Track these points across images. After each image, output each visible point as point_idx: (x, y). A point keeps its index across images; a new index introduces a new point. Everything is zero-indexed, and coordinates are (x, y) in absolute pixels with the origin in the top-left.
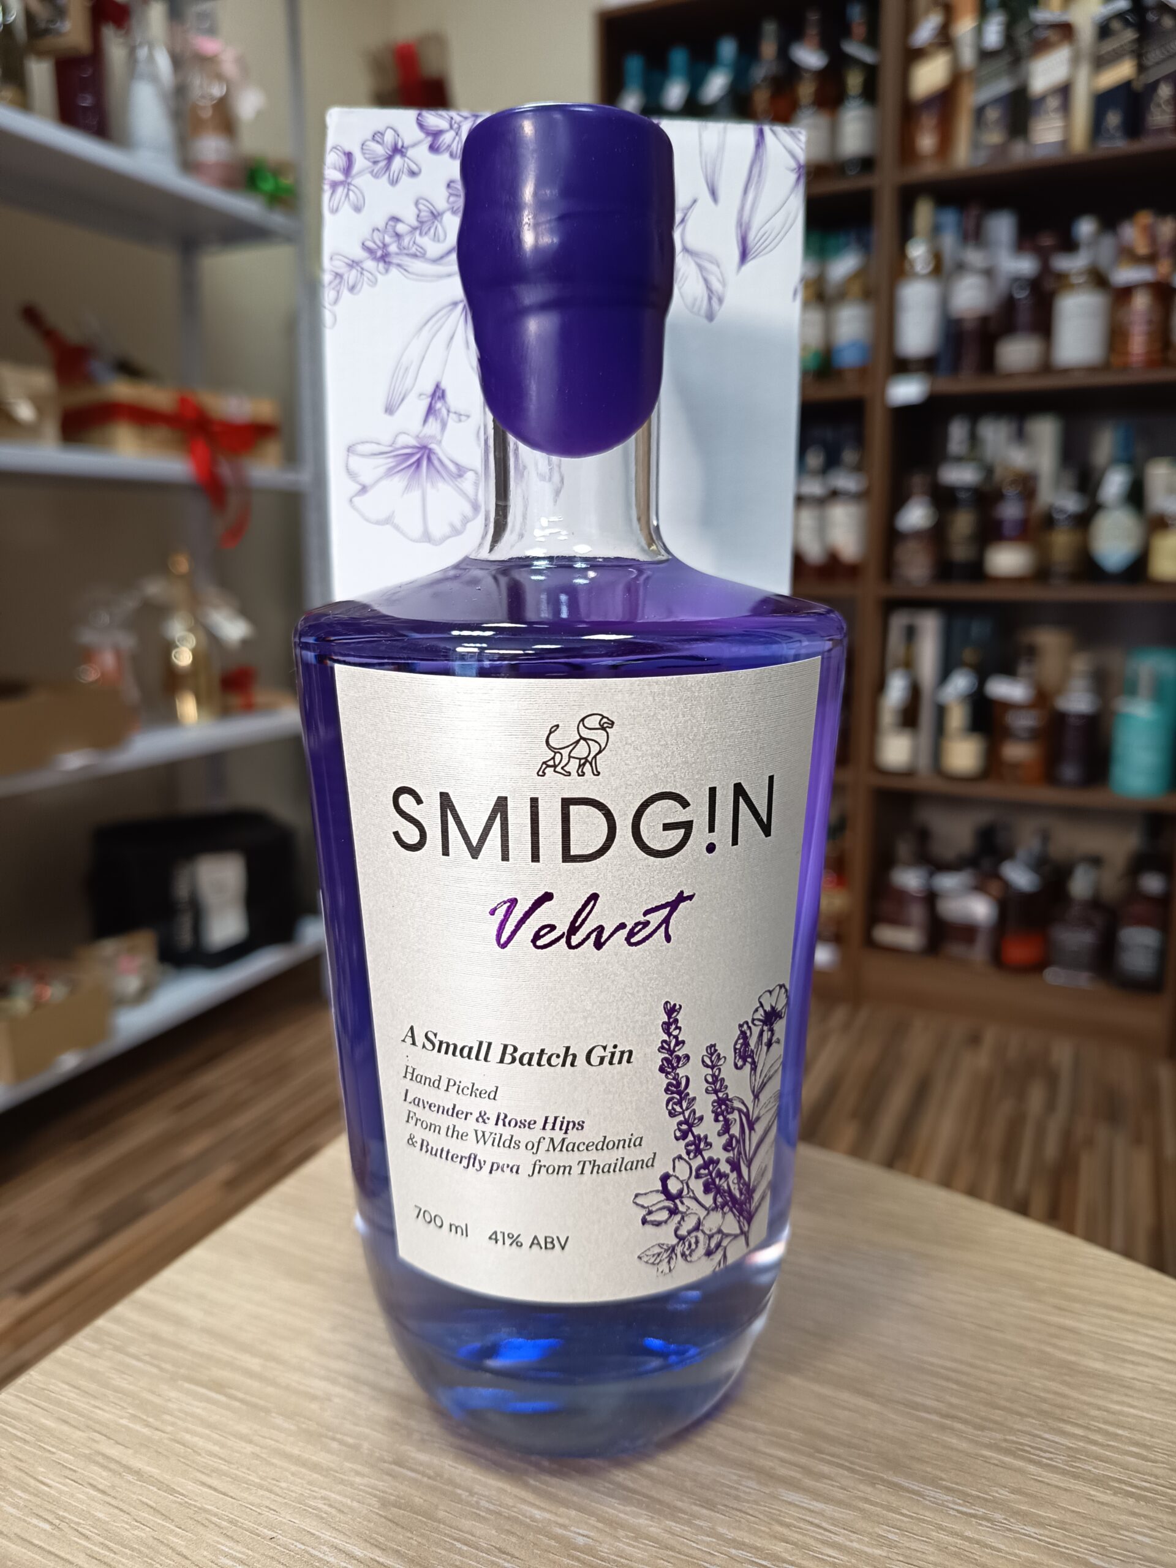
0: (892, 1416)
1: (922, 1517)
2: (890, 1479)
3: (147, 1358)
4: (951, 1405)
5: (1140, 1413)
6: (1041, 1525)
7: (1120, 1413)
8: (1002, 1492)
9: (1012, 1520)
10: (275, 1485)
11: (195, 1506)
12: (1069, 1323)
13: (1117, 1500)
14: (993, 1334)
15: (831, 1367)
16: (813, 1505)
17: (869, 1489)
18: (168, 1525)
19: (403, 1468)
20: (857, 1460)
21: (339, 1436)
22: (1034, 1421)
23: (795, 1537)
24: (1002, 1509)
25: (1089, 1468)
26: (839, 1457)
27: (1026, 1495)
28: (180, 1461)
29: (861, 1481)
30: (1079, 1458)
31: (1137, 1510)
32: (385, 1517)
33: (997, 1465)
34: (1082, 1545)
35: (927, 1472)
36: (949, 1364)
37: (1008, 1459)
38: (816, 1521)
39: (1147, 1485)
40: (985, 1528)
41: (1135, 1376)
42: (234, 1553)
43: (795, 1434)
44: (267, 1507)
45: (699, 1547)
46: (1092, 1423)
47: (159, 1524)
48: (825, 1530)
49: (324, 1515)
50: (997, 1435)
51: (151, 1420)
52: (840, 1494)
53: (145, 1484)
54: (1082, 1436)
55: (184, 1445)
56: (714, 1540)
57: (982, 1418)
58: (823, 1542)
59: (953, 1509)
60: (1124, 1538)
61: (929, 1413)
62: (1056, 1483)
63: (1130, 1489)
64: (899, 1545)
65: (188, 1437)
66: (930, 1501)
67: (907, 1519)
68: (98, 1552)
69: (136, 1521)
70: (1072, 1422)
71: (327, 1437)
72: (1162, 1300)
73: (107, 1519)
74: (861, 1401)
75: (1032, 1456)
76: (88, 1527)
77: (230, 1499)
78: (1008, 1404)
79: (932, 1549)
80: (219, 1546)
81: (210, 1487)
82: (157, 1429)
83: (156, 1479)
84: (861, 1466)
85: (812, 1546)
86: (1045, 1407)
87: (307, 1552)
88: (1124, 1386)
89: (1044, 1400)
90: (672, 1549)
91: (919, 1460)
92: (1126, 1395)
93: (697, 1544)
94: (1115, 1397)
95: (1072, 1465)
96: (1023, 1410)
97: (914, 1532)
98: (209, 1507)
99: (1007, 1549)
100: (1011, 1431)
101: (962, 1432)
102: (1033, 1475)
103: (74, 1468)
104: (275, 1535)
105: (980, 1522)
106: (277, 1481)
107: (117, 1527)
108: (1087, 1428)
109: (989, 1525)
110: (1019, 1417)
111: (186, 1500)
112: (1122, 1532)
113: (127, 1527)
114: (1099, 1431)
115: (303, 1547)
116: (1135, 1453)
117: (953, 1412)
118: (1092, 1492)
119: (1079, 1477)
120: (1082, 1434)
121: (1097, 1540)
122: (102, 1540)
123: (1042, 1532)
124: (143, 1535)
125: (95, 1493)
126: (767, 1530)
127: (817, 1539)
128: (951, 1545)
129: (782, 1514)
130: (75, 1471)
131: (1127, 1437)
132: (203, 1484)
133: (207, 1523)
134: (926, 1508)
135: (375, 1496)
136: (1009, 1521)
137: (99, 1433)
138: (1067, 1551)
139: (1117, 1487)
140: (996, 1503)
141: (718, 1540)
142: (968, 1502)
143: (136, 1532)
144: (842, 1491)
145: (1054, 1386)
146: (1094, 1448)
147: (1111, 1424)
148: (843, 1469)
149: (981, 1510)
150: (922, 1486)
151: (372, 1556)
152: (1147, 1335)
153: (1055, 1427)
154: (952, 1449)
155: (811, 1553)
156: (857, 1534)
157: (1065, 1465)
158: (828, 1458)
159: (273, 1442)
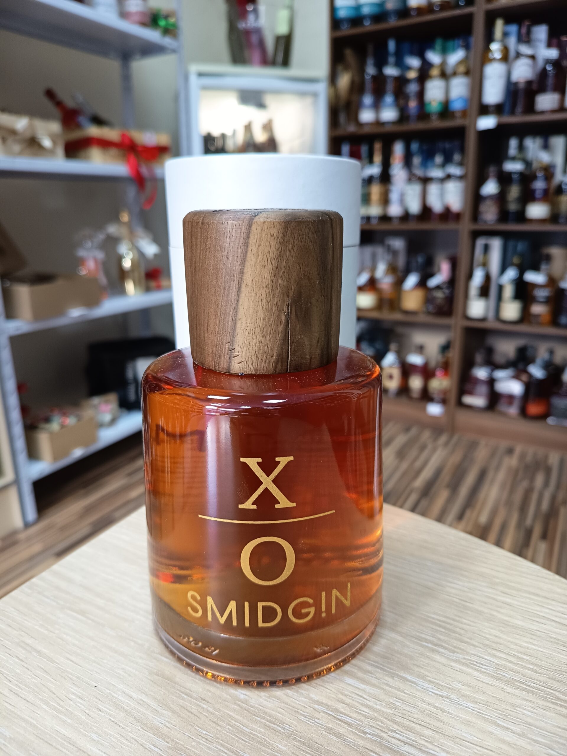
0: (408, 643)
1: (414, 695)
2: (402, 675)
3: (53, 598)
4: (439, 639)
5: (537, 648)
6: (476, 702)
7: (527, 648)
8: (458, 684)
9: (460, 699)
10: (101, 661)
11: (62, 669)
12: (508, 600)
13: (517, 692)
14: (468, 604)
16: (360, 686)
17: (390, 679)
18: (48, 677)
20: (387, 665)
21: (135, 639)
22: (481, 649)
23: (348, 701)
24: (456, 693)
25: (506, 675)
27: (469, 686)
28: (59, 647)
29: (386, 675)
30: (502, 670)
31: (526, 698)
32: (150, 680)
33: (458, 671)
34: (495, 714)
35: (421, 673)
36: (442, 619)
37: (464, 668)
38: (361, 694)
39: (535, 685)
40: (446, 702)
41: (538, 629)
42: (77, 693)
44: (95, 672)
45: (300, 703)
46: (511, 652)
47: (44, 677)
48: (364, 698)
49: (122, 677)
50: (460, 655)
51: (49, 627)
52: (375, 681)
53: (41, 658)
54: (504, 658)
55: (63, 640)
56: (308, 700)
57: (454, 647)
58: (362, 704)
59: (431, 692)
60: (517, 712)
61: (427, 643)
62: (487, 682)
63: (525, 687)
64: (400, 708)
65: (65, 636)
66: (420, 687)
67: (407, 696)
68: (14, 688)
69: (34, 675)
70: (501, 651)
71: (129, 639)
72: (559, 590)
73: (21, 673)
75: (477, 667)
76: (11, 677)
77: (79, 666)
78: (469, 640)
79: (417, 712)
80: (70, 689)
81: (71, 661)
82: (51, 632)
83: (47, 655)
84: (388, 668)
85: (356, 706)
86: (488, 642)
87: (111, 695)
88: (531, 634)
89: (488, 639)
90: (286, 704)
91: (418, 666)
92: (531, 638)
93: (299, 701)
94: (525, 639)
95: (497, 673)
96: (476, 644)
97: (410, 702)
98: (69, 670)
99: (455, 714)
100: (468, 653)
101: (442, 653)
102: (476, 677)
103: (10, 648)
104: (97, 685)
105: (444, 699)
106: (103, 659)
107: (25, 677)
108: (508, 654)
109: (448, 701)
110: (473, 647)
111: (59, 666)
112: (517, 709)
113: (30, 677)
114: (514, 656)
115: (109, 692)
116: (531, 668)
117: (439, 643)
118: (505, 687)
119: (500, 679)
121: (503, 712)
122: (17, 683)
123: (475, 706)
124: (36, 681)
125: (18, 661)
126: (335, 697)
127: (358, 703)
128: (427, 710)
129: (344, 689)
130: (10, 650)
131: (528, 660)
132: (68, 659)
133: (66, 678)
134: (417, 690)
135: (147, 669)
136: (459, 699)
137: (24, 632)
138: (487, 717)
139: (518, 685)
140: (454, 690)
141: (310, 700)
142: (439, 689)
143: (33, 680)
144: (376, 679)
145: (494, 632)
146: (510, 665)
147: (521, 653)
148: (378, 668)
149: (445, 693)
150: (418, 679)
151: (141, 698)
152: (547, 608)
153: (491, 653)
154: (436, 661)
155: (355, 709)
156: (380, 701)
157: (494, 673)
158: (372, 663)
159: (104, 641)
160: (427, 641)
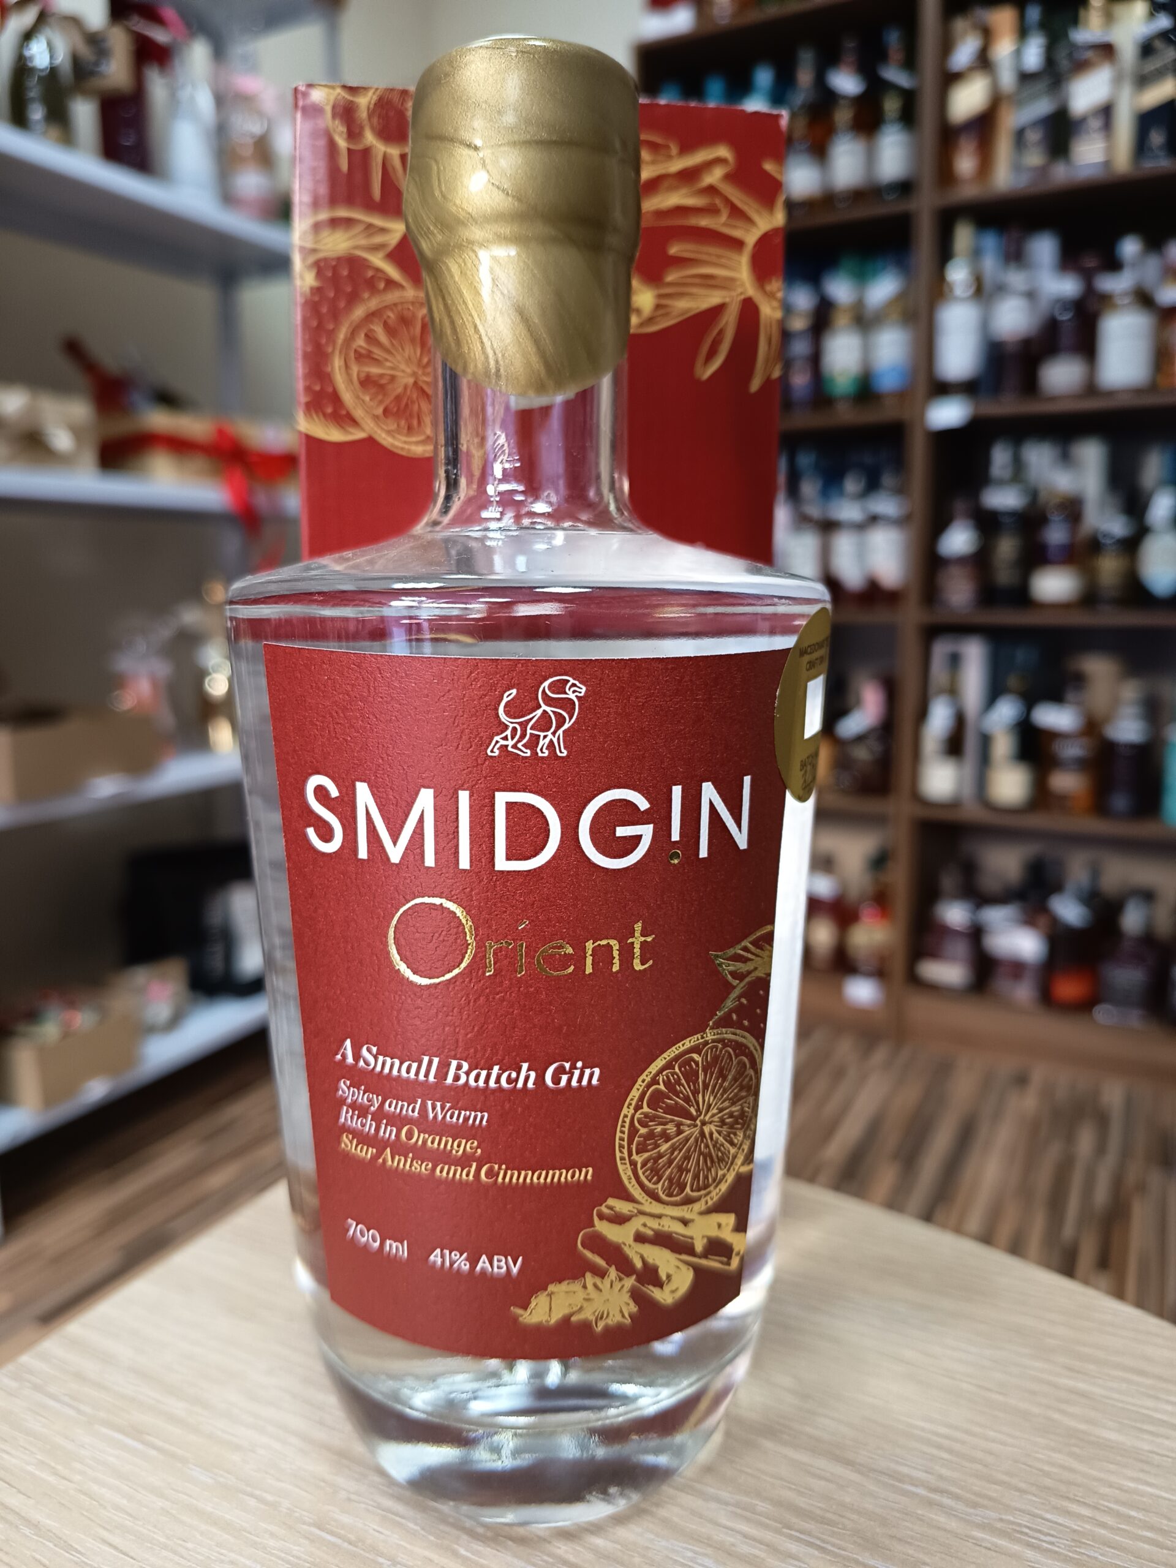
2: (866, 1561)
3: (67, 1399)
4: (941, 1477)
7: (1135, 1492)
10: (181, 1545)
12: (1082, 1386)
15: (808, 1429)
19: (323, 1531)
21: (258, 1492)
22: (1034, 1498)
25: (1096, 1555)
26: (809, 1534)
28: (83, 1514)
30: (1084, 1543)
33: (990, 1549)
36: (943, 1430)
37: (1002, 1542)
41: (1155, 1450)
43: (762, 1506)
46: (1102, 1502)
50: (992, 1513)
51: (59, 1467)
53: (41, 1540)
54: (1089, 1517)
55: (91, 1498)
61: (916, 1486)
65: (95, 1488)
70: (1078, 1501)
71: (245, 1493)
74: (839, 1470)
75: (1030, 1540)
77: (129, 1559)
78: (1005, 1478)
81: (110, 1545)
82: (64, 1478)
83: (54, 1534)
84: (833, 1545)
86: (1048, 1482)
88: (1142, 1461)
89: (1047, 1474)
92: (1142, 1471)
95: (1076, 1551)
96: (1023, 1485)
100: (1008, 1509)
101: (952, 1509)
102: (1031, 1562)
106: (184, 1541)
108: (1096, 1508)
110: (1018, 1494)
114: (1110, 1512)
117: (942, 1485)
120: (1090, 1515)
131: (1140, 1520)
132: (105, 1542)
145: (1057, 1457)
146: (1103, 1532)
147: (1124, 1504)
152: (1168, 1402)
154: (939, 1528)
157: (1070, 1551)
158: (798, 1534)
159: (186, 1497)
160: (914, 1482)
